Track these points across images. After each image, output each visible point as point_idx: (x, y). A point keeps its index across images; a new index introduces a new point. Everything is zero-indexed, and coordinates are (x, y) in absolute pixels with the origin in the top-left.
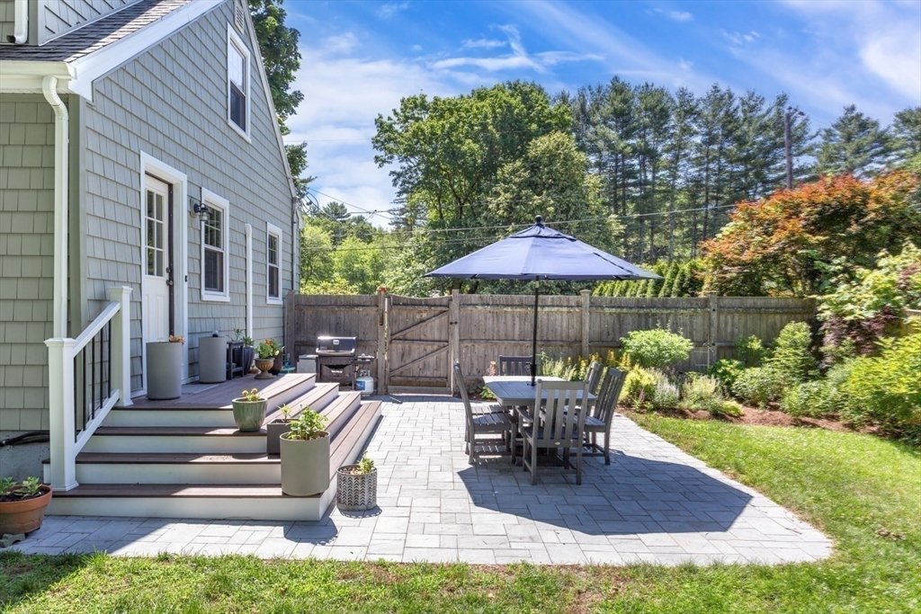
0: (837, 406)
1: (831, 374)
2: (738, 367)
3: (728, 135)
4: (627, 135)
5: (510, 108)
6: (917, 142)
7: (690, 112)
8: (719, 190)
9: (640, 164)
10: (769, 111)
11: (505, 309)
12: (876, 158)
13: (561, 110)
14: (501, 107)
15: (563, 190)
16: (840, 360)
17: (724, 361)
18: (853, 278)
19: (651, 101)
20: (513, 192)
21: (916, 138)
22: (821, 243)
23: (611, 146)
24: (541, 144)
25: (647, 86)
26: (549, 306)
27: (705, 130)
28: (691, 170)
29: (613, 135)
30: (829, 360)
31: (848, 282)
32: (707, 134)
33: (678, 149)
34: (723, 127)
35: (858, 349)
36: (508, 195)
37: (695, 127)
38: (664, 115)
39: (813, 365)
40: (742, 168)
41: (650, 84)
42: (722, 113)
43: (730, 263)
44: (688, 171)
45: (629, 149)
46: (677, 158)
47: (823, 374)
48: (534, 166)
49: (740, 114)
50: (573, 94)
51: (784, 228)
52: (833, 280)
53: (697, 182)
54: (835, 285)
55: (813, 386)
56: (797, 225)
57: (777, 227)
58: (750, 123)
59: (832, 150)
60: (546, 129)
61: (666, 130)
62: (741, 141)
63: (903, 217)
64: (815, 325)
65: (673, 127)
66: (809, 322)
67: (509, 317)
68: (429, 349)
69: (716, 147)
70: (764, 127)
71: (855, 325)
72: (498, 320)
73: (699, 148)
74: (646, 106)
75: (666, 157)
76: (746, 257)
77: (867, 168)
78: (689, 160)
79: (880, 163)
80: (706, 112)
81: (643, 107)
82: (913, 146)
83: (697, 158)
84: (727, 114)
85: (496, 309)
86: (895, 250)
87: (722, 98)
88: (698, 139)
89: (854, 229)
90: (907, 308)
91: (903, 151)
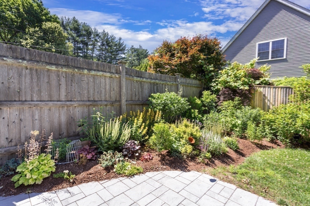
3: (107, 44)
7: (97, 35)
9: (83, 47)
10: (117, 41)
11: (48, 67)
20: (35, 40)
24: (48, 25)
25: (85, 23)
26: (95, 70)
27: (101, 41)
28: (97, 52)
32: (102, 43)
33: (94, 45)
34: (106, 42)
36: (32, 40)
38: (90, 33)
41: (86, 23)
46: (94, 48)
48: (45, 32)
49: (110, 40)
53: (99, 56)
58: (113, 43)
61: (90, 39)
67: (53, 77)
69: (104, 47)
70: (116, 45)
72: (38, 79)
73: (99, 46)
74: (85, 29)
78: (97, 49)
80: (101, 37)
83: (99, 49)
84: (107, 39)
87: (106, 34)
88: (99, 44)
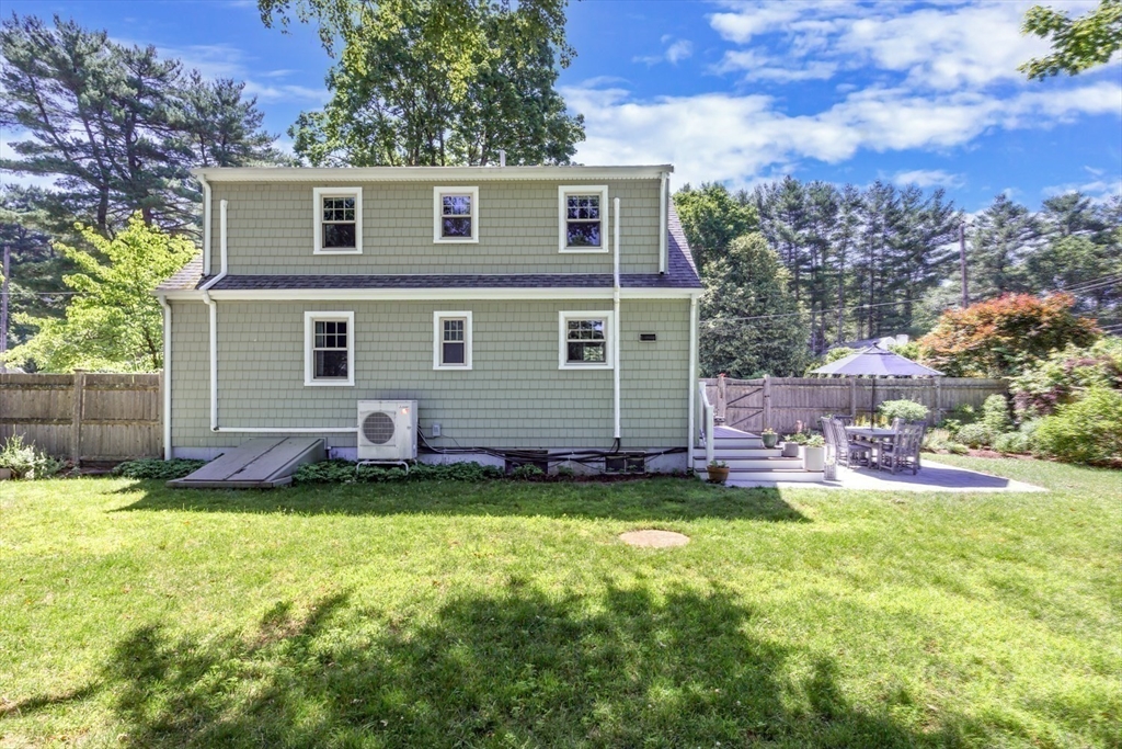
0: (1029, 447)
1: (1023, 427)
2: (958, 424)
3: (890, 225)
4: (798, 227)
5: (710, 212)
6: (1064, 226)
7: (855, 205)
8: (884, 273)
9: (811, 251)
10: (927, 203)
11: (799, 387)
12: (1027, 242)
13: (750, 211)
14: (702, 211)
15: (760, 283)
16: (1028, 419)
17: (949, 420)
18: (1034, 366)
19: (821, 197)
20: (719, 285)
21: (1064, 222)
22: (1010, 342)
23: (786, 236)
24: (740, 243)
26: (828, 385)
27: (868, 220)
28: (857, 256)
29: (788, 228)
30: (1019, 419)
31: (1030, 368)
32: (871, 224)
33: (845, 237)
34: (886, 218)
35: (1041, 412)
36: (715, 287)
37: (860, 218)
38: (833, 208)
39: (1011, 422)
40: (903, 254)
42: (885, 206)
43: (942, 355)
44: (854, 257)
45: (802, 240)
46: (844, 246)
47: (1017, 428)
49: (901, 206)
50: (751, 192)
51: (982, 332)
52: (1019, 367)
53: (863, 267)
54: (1022, 370)
55: (1012, 435)
56: (992, 328)
57: (976, 331)
58: (912, 214)
59: (985, 235)
60: (740, 230)
61: (834, 221)
62: (902, 230)
63: (1066, 325)
64: (1010, 397)
65: (842, 218)
66: (1005, 394)
68: (751, 413)
69: (879, 235)
70: (924, 218)
71: (1038, 396)
72: (795, 394)
73: (864, 236)
74: (817, 201)
75: (836, 244)
76: (954, 350)
77: (1019, 251)
78: (855, 247)
79: (1031, 246)
80: (870, 204)
81: (813, 202)
82: (1061, 230)
83: (862, 246)
84: (890, 206)
85: (794, 387)
86: (1061, 348)
87: (885, 191)
88: (863, 229)
89: (1033, 333)
90: (1071, 386)
91: (1053, 235)
